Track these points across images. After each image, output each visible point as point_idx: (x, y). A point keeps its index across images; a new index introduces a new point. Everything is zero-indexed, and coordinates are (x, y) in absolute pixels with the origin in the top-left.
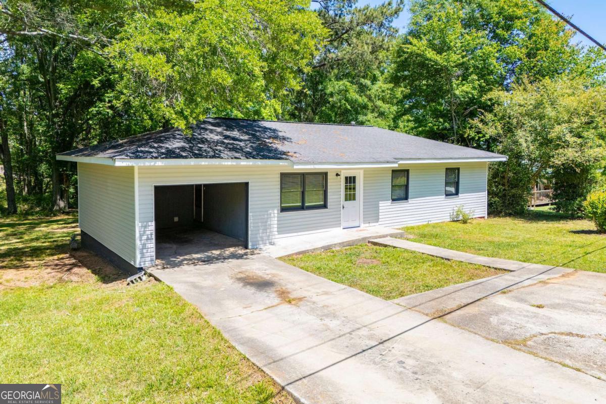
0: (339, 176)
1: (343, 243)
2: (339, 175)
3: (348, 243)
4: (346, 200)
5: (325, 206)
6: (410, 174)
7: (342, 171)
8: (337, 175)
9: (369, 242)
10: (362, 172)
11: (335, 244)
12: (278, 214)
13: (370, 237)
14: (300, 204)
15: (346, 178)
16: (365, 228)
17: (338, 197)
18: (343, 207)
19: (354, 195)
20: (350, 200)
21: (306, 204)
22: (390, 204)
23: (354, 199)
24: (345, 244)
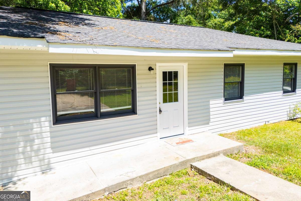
0: (152, 71)
1: (147, 174)
2: (153, 69)
3: (156, 173)
4: (165, 101)
5: (133, 111)
6: (245, 69)
7: (158, 64)
8: (150, 69)
9: (192, 167)
10: (185, 65)
11: (132, 180)
12: (50, 127)
13: (194, 159)
14: (93, 110)
15: (164, 73)
16: (190, 138)
17: (153, 98)
18: (160, 111)
19: (176, 95)
20: (170, 101)
21: (102, 110)
22: (222, 105)
23: (176, 100)
24: (151, 176)
